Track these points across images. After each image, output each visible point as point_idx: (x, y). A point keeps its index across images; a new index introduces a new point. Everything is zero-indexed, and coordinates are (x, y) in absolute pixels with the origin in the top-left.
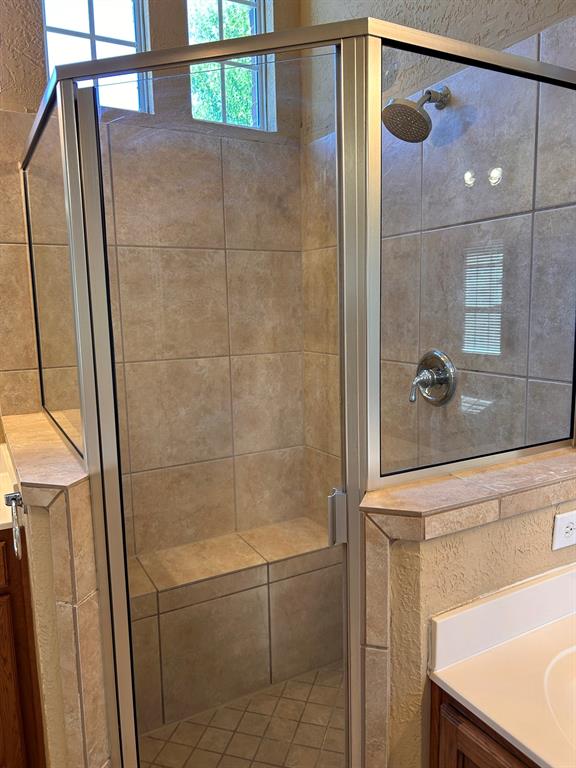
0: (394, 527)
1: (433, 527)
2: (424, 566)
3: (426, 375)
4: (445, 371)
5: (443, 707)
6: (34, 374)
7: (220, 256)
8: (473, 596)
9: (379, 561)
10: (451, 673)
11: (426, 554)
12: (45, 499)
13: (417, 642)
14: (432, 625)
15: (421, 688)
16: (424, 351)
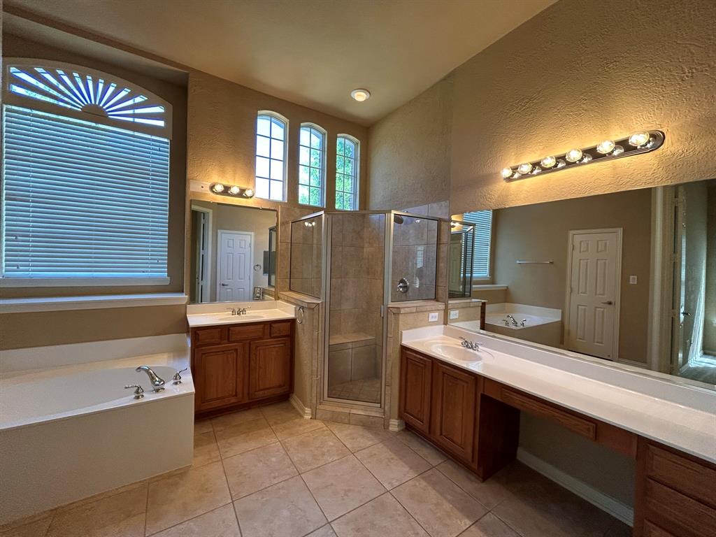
0: (394, 311)
1: (402, 311)
2: (400, 320)
3: (401, 284)
4: (406, 284)
5: (404, 349)
6: (288, 280)
7: (341, 248)
8: (411, 328)
9: (391, 317)
10: (405, 342)
11: (401, 316)
12: (313, 306)
13: (398, 336)
14: (402, 332)
15: (399, 346)
16: (401, 278)
